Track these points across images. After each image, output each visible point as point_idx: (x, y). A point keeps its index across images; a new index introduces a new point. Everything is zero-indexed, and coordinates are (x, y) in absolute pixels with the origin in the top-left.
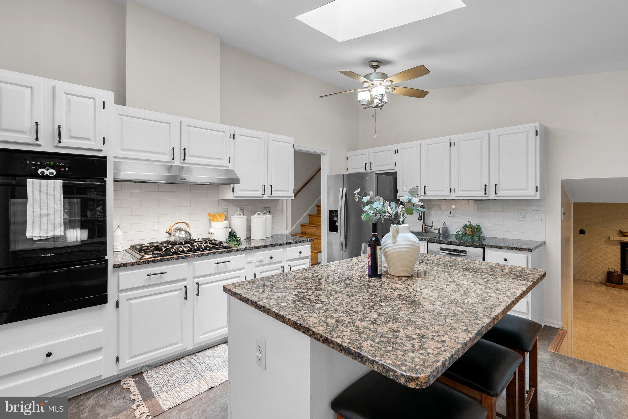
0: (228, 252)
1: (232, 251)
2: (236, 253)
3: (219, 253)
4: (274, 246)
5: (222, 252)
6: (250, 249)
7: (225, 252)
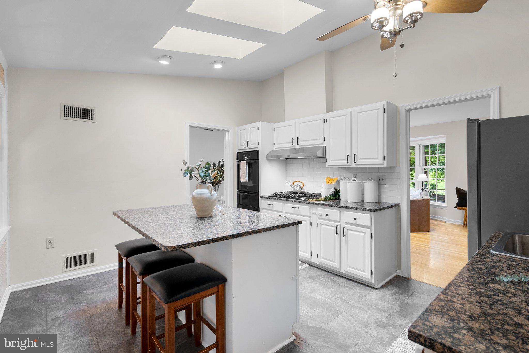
0: (299, 202)
1: (301, 202)
2: (304, 204)
3: (295, 202)
4: (330, 206)
5: (296, 201)
6: (312, 204)
7: (297, 202)
